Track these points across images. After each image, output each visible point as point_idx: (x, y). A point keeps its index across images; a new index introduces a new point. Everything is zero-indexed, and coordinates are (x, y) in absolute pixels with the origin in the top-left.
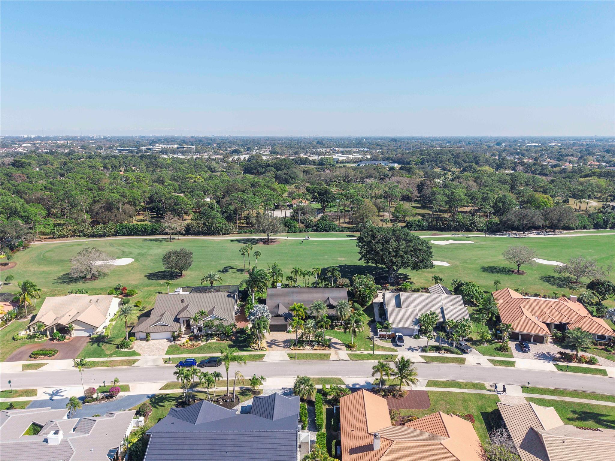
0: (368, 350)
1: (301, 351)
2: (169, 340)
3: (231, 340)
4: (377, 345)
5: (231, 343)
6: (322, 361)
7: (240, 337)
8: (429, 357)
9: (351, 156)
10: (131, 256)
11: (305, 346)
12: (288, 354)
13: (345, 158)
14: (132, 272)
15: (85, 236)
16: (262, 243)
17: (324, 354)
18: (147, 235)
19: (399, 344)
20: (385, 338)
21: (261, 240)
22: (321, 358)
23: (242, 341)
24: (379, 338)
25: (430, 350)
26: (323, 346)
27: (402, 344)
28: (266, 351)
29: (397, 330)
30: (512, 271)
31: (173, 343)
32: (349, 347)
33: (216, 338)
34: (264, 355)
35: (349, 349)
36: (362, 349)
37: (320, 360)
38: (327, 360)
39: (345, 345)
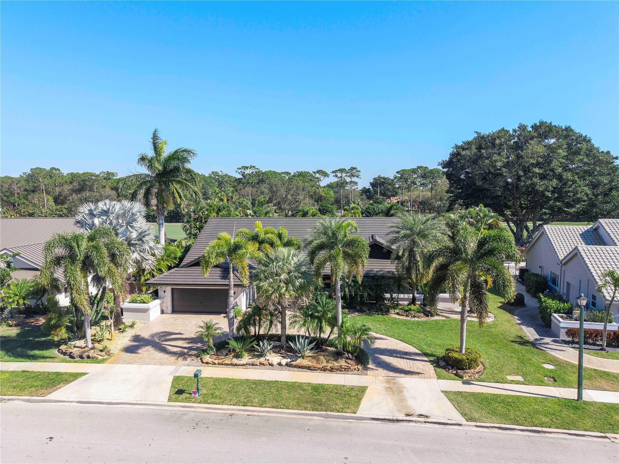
0: (540, 383)
5: (13, 333)
11: (262, 354)
17: (336, 387)
20: (599, 344)
24: (568, 342)
26: (338, 355)
28: (99, 362)
32: (449, 363)
34: (78, 376)
35: (453, 373)
36: (510, 378)
37: (310, 410)
38: (343, 414)
39: (432, 359)
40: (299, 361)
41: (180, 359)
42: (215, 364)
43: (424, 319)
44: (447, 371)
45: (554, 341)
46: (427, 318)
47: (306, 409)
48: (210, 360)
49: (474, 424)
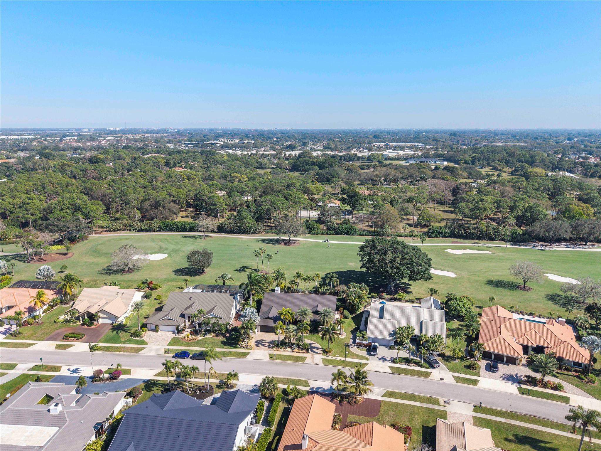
0: (342, 357)
1: (282, 352)
2: (174, 332)
3: (225, 337)
4: (353, 353)
5: (224, 339)
6: (297, 363)
7: (233, 335)
8: (396, 368)
9: (402, 153)
10: (166, 251)
11: (286, 348)
12: (269, 354)
13: (395, 155)
14: (163, 266)
15: (134, 230)
16: (283, 244)
17: (301, 357)
18: (186, 231)
19: (372, 353)
20: (362, 346)
21: (284, 241)
22: (297, 361)
23: (234, 339)
24: (356, 346)
25: (400, 362)
26: (302, 349)
27: (375, 353)
28: (251, 349)
29: (374, 340)
30: (518, 287)
31: (177, 336)
32: (325, 352)
33: (213, 334)
34: (249, 353)
36: (336, 355)
38: (302, 363)
39: (322, 350)
40: (294, 350)
41: (268, 348)
45: (353, 345)
47: (295, 361)
48: (275, 349)
49: (324, 365)
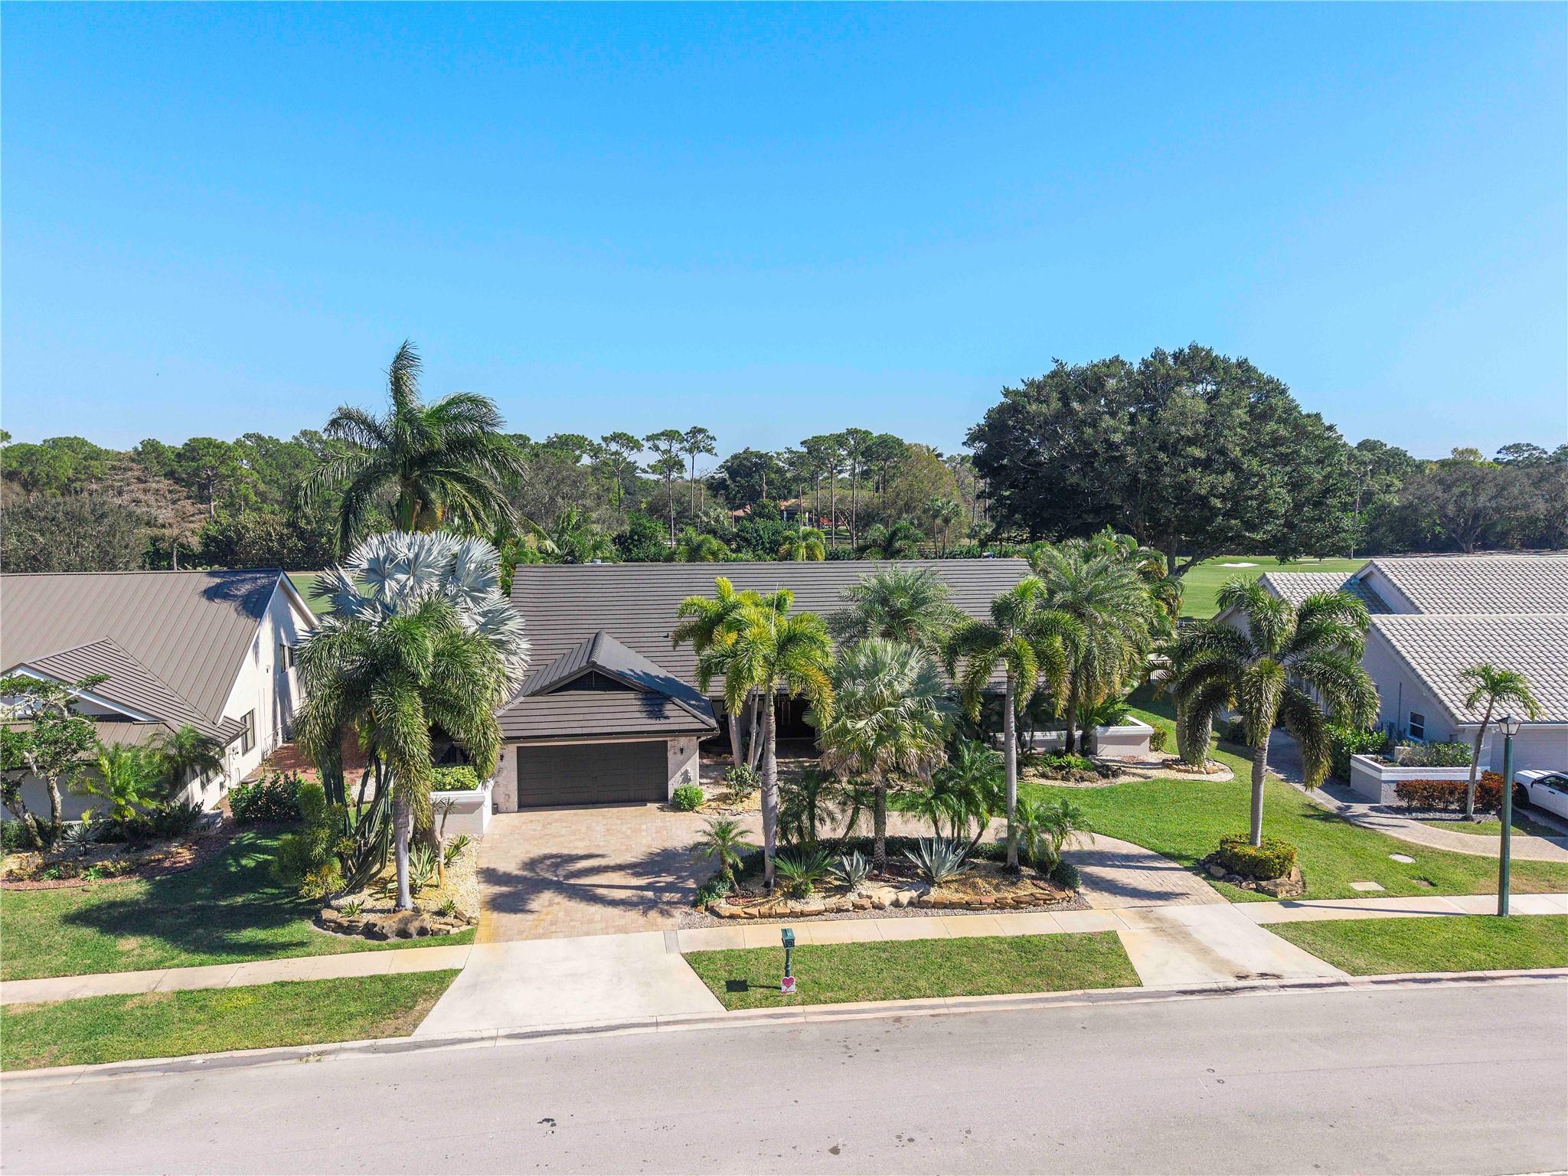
0: (1410, 891)
1: (813, 922)
3: (146, 871)
6: (1071, 1003)
7: (252, 850)
11: (849, 885)
12: (694, 960)
17: (1059, 943)
20: (1459, 806)
22: (1051, 977)
24: (1401, 809)
26: (1010, 874)
32: (1231, 872)
35: (1251, 889)
36: (1359, 887)
37: (1048, 991)
38: (1118, 990)
39: (1187, 864)
40: (935, 894)
41: (653, 914)
42: (752, 917)
43: (1102, 783)
44: (1236, 885)
45: (1372, 809)
46: (1106, 781)
47: (1039, 989)
48: (737, 910)
49: (1366, 978)
